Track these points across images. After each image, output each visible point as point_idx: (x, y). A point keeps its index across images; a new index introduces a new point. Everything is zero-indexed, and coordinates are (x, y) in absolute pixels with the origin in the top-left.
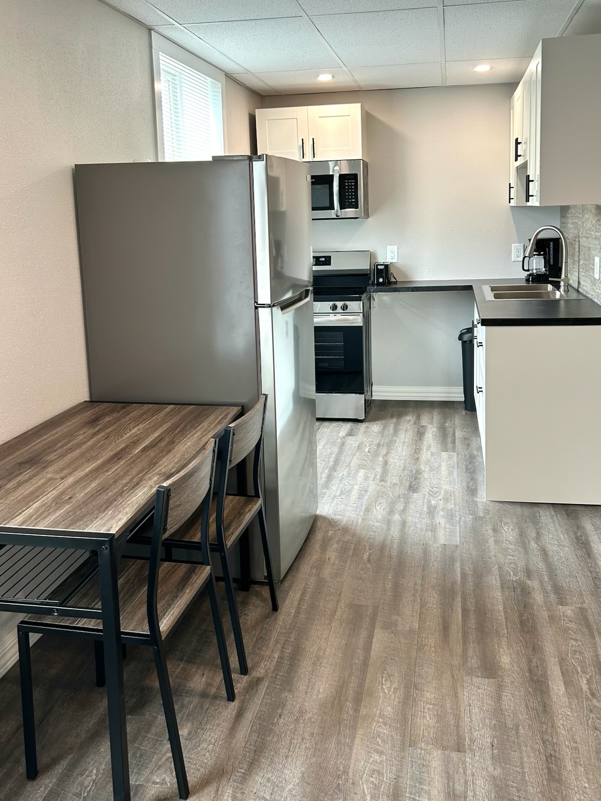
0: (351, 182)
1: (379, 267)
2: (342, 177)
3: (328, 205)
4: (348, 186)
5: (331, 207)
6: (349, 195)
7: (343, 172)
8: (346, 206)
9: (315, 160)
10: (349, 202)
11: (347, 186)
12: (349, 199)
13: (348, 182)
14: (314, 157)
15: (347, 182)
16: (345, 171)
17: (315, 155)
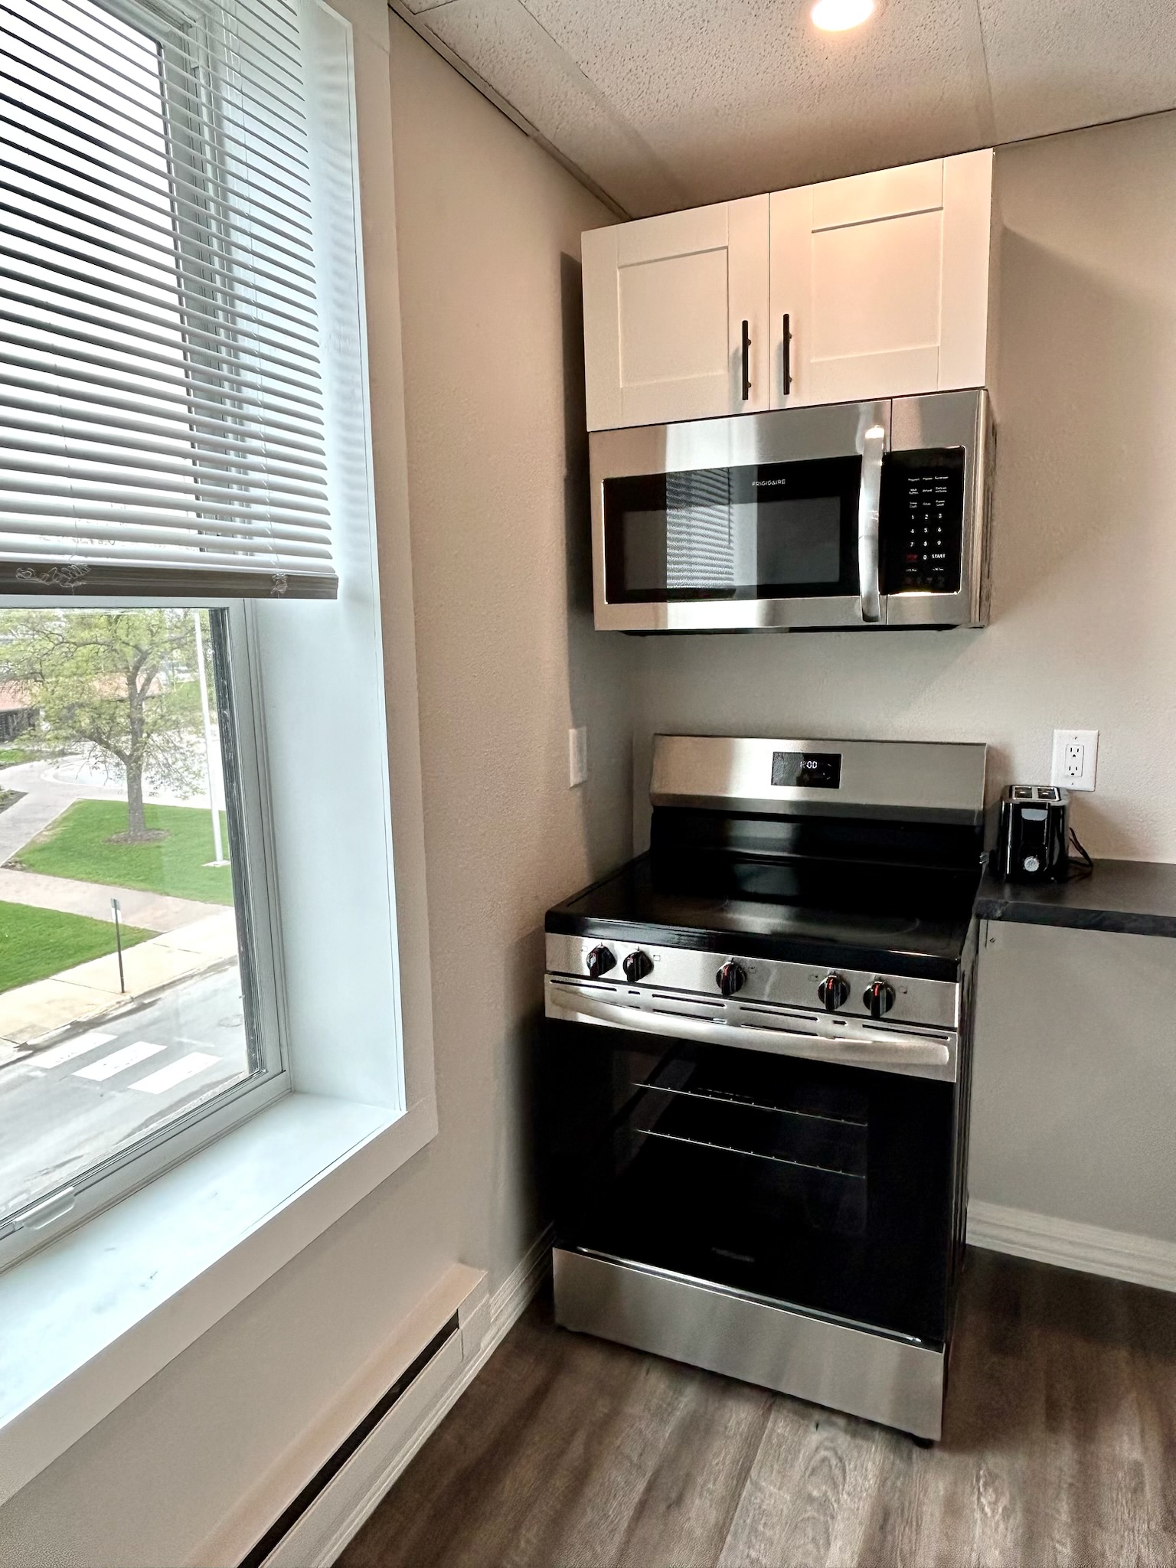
0: (933, 484)
1: (1028, 814)
2: (896, 466)
3: (834, 576)
4: (921, 498)
5: (848, 584)
6: (920, 539)
7: (901, 445)
8: (909, 580)
9: (792, 401)
10: (919, 564)
11: (914, 498)
12: (920, 550)
13: (920, 486)
14: (787, 392)
15: (913, 485)
16: (907, 441)
17: (792, 386)
